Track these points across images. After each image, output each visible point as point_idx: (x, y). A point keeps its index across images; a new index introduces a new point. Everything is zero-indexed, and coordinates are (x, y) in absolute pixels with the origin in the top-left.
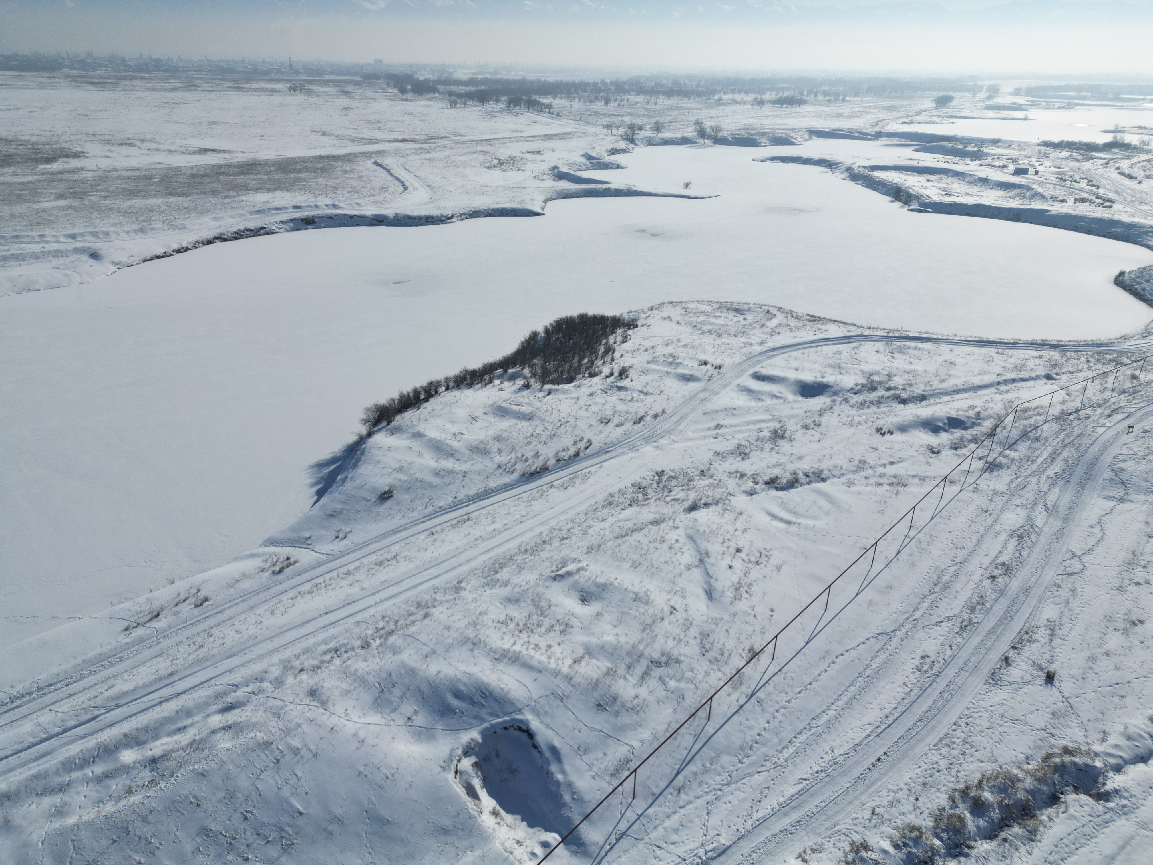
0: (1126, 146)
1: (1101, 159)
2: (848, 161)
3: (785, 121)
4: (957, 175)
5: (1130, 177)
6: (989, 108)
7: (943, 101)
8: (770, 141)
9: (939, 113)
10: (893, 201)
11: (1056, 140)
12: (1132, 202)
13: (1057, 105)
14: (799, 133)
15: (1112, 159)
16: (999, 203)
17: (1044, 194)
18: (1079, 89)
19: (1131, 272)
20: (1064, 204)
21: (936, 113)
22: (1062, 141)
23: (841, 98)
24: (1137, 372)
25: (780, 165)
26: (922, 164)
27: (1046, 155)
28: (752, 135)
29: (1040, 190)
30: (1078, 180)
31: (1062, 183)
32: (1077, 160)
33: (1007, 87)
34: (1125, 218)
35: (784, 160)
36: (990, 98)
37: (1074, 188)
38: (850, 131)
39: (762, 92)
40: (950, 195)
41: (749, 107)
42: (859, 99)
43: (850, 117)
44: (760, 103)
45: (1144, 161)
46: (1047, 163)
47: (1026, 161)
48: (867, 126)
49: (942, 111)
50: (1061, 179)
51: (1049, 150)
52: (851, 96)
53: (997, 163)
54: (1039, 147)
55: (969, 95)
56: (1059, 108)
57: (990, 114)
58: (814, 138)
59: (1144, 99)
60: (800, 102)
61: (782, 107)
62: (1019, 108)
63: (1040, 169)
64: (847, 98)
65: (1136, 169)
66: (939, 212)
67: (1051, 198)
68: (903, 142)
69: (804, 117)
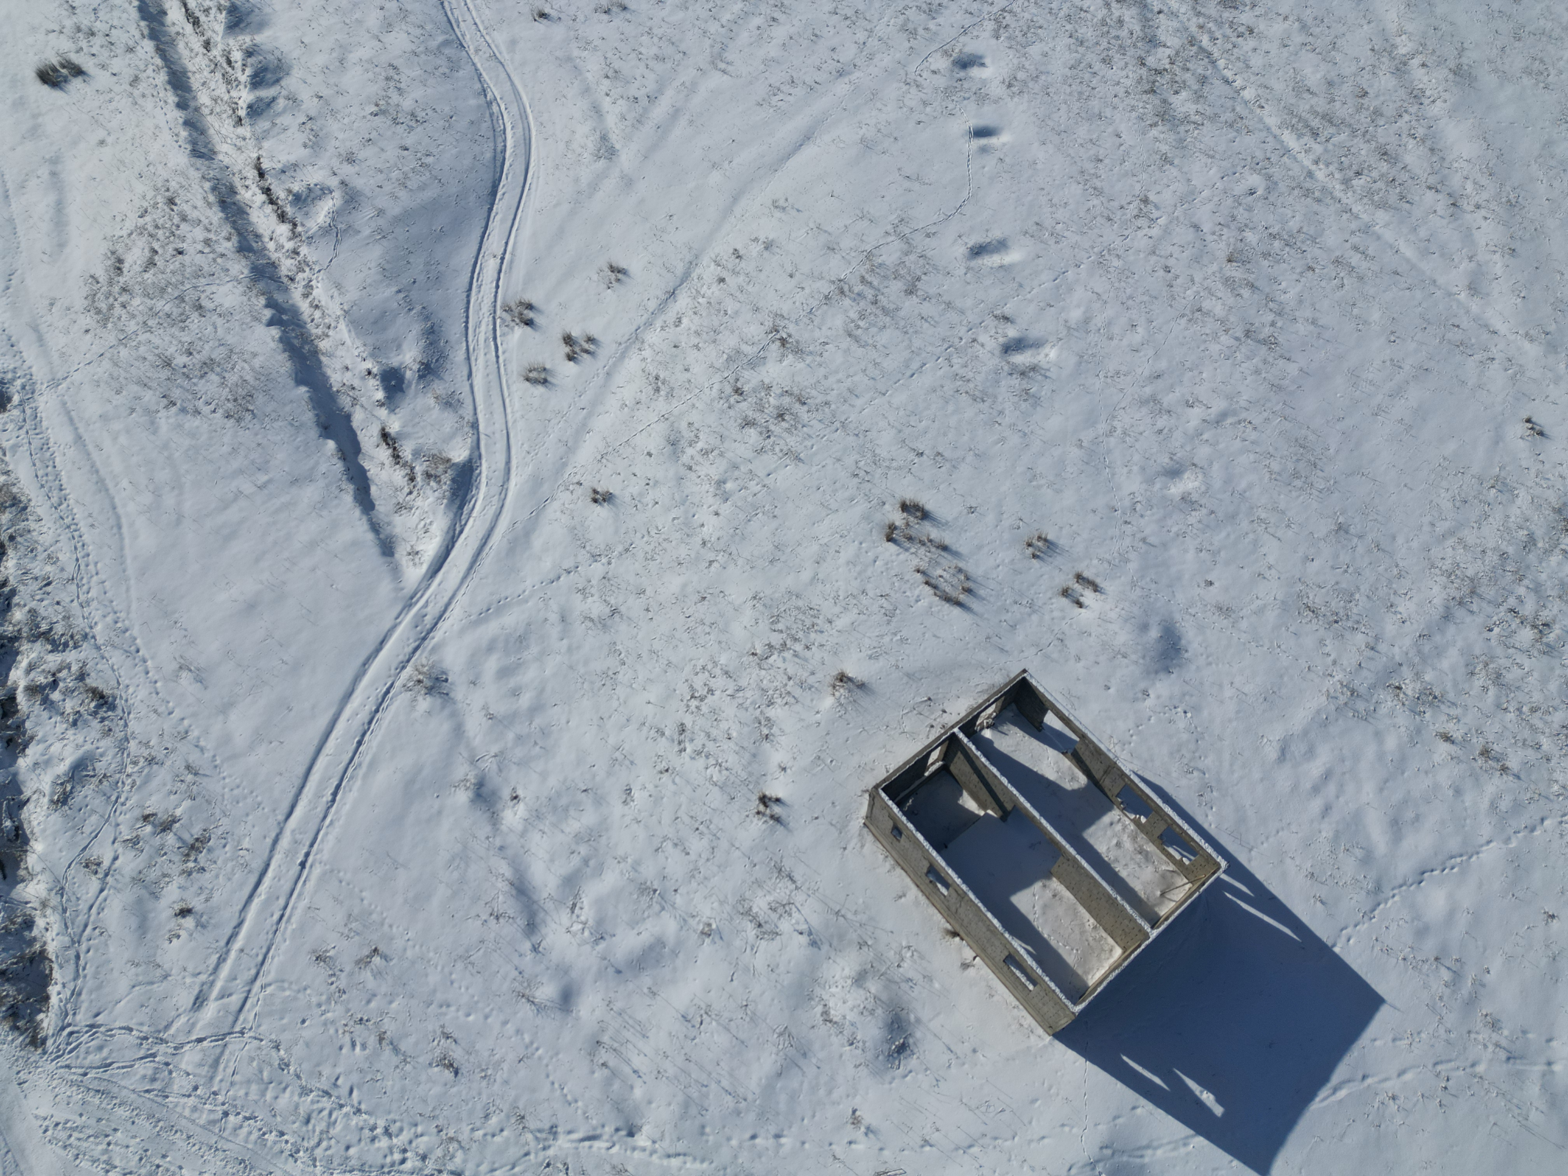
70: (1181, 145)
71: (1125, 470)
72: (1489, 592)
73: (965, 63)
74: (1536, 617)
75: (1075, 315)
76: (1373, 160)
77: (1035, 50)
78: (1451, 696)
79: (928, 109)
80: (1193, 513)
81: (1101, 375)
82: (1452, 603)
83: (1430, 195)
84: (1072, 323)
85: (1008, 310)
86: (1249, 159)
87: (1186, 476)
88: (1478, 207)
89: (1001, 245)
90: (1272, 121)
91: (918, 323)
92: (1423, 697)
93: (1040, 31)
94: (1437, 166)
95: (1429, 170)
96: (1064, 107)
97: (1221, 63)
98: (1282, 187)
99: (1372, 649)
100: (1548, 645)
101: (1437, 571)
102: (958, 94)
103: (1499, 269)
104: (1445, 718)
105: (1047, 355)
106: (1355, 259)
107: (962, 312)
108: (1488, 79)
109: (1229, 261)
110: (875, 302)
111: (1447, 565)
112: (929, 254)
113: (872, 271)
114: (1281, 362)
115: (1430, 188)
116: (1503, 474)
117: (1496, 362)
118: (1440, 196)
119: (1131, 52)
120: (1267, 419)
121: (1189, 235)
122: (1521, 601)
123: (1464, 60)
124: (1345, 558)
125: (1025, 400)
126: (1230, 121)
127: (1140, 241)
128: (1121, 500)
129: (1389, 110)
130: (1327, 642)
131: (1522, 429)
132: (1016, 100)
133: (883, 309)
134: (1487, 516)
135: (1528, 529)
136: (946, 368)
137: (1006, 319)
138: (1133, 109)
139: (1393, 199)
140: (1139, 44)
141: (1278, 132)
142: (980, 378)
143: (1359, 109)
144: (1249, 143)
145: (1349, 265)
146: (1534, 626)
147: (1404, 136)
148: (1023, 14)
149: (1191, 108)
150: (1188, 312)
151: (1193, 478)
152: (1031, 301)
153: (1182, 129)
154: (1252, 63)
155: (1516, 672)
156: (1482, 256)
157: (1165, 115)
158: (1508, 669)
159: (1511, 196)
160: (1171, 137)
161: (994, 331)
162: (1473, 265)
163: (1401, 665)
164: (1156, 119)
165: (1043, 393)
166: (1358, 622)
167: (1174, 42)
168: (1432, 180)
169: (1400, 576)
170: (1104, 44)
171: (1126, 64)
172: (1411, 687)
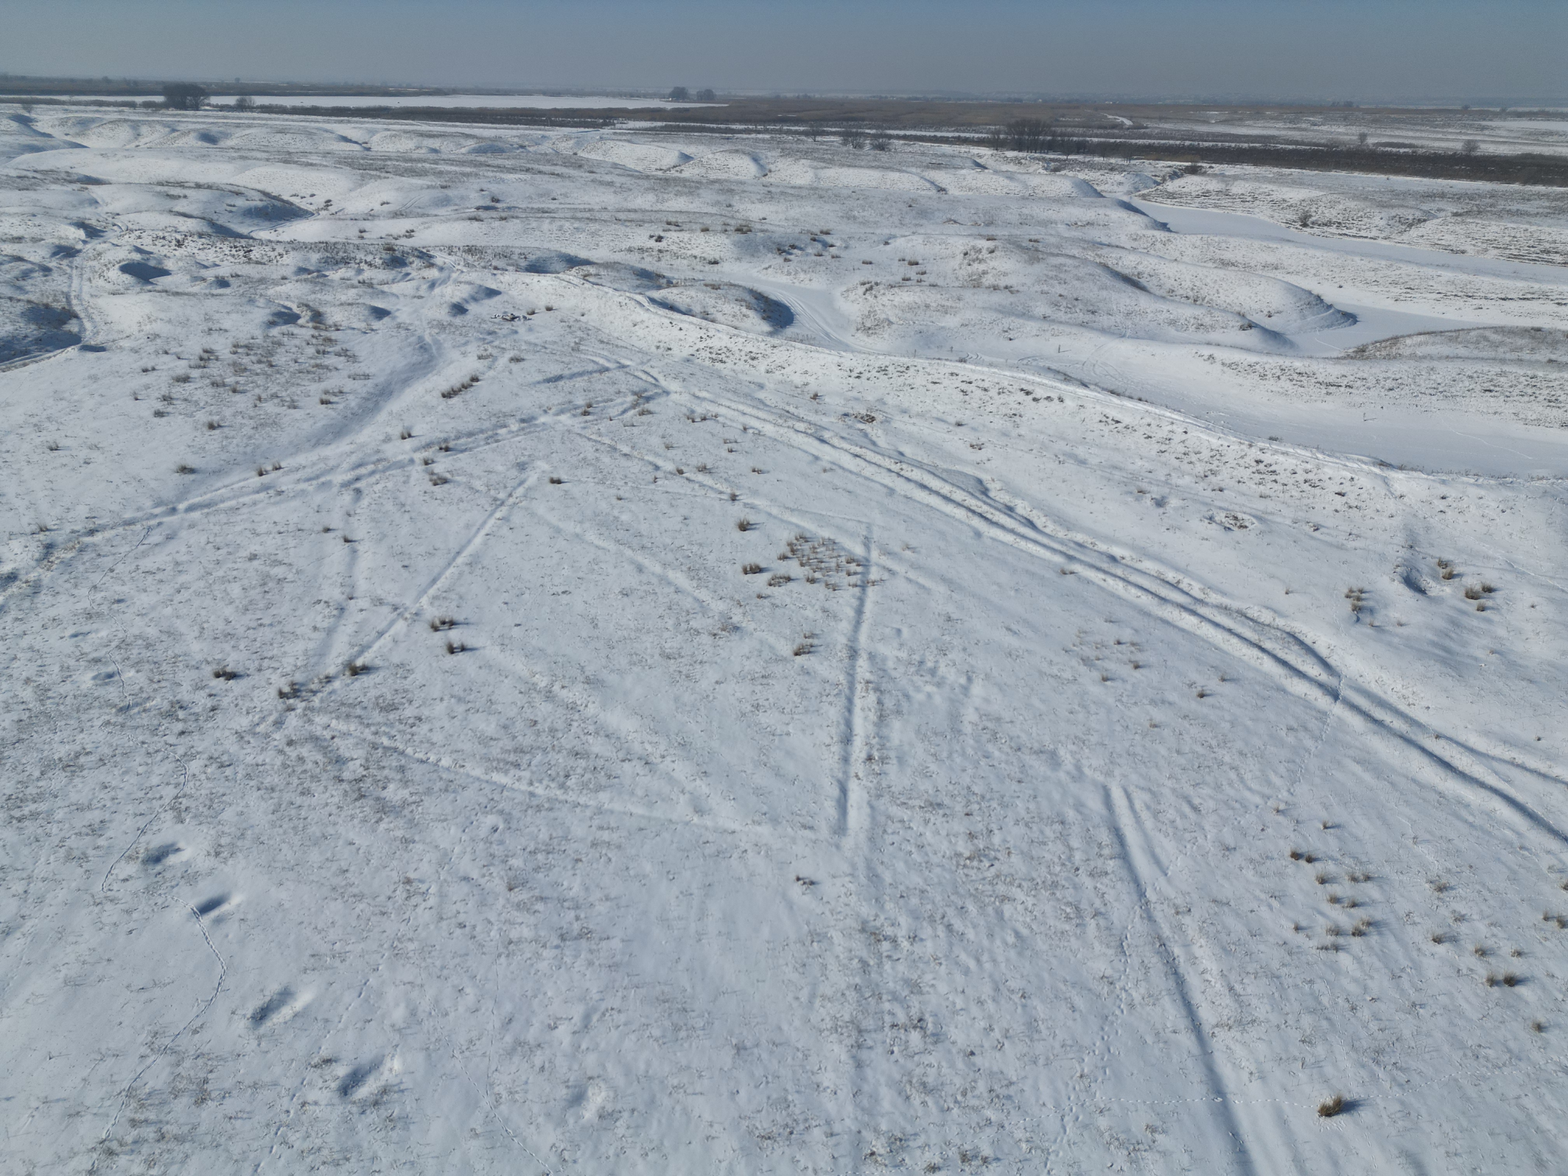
70: (412, 823)
71: (533, 1127)
72: (868, 1023)
73: (157, 857)
74: (911, 1019)
75: (399, 1014)
76: (571, 762)
77: (229, 815)
78: (909, 1129)
79: (135, 915)
80: (618, 1124)
81: (456, 1053)
82: (854, 1051)
83: (626, 765)
84: (400, 1024)
85: (325, 1053)
86: (477, 807)
87: (590, 1093)
88: (663, 757)
89: (285, 995)
90: (478, 772)
91: (228, 1126)
92: (894, 1147)
93: (224, 798)
94: (618, 745)
95: (614, 750)
96: (284, 846)
97: (409, 751)
98: (516, 813)
99: (832, 1135)
100: (933, 1035)
101: (826, 1033)
102: (164, 886)
103: (705, 790)
104: (918, 1152)
105: (391, 1070)
106: (606, 836)
107: (275, 1084)
108: (612, 679)
109: (511, 889)
110: (162, 1137)
111: (828, 1024)
112: (205, 1049)
113: (142, 1106)
114: (604, 944)
115: (623, 761)
116: (812, 927)
117: (749, 851)
118: (634, 763)
119: (325, 776)
120: (624, 997)
121: (465, 888)
122: (892, 1014)
123: (587, 673)
124: (759, 1072)
125: (392, 1129)
126: (443, 787)
127: (423, 915)
128: (546, 1160)
129: (560, 725)
130: (798, 1158)
131: (798, 888)
132: (230, 862)
133: (176, 1138)
134: (824, 966)
135: (856, 957)
136: (287, 1153)
137: (328, 1061)
138: (352, 817)
139: (603, 780)
140: (329, 768)
141: (487, 777)
142: (330, 1139)
143: (538, 734)
144: (470, 795)
145: (604, 842)
146: (915, 1027)
147: (582, 736)
148: (198, 793)
149: (404, 793)
150: (501, 950)
151: (597, 1091)
152: (346, 1028)
153: (406, 812)
154: (434, 740)
155: (932, 1072)
156: (689, 787)
157: (384, 809)
158: (925, 1074)
159: (679, 740)
160: (401, 822)
161: (321, 1081)
162: (687, 796)
163: (859, 1132)
164: (379, 815)
165: (408, 1109)
166: (806, 1120)
167: (359, 753)
168: (621, 755)
169: (806, 1057)
170: (295, 781)
171: (326, 787)
172: (879, 1145)
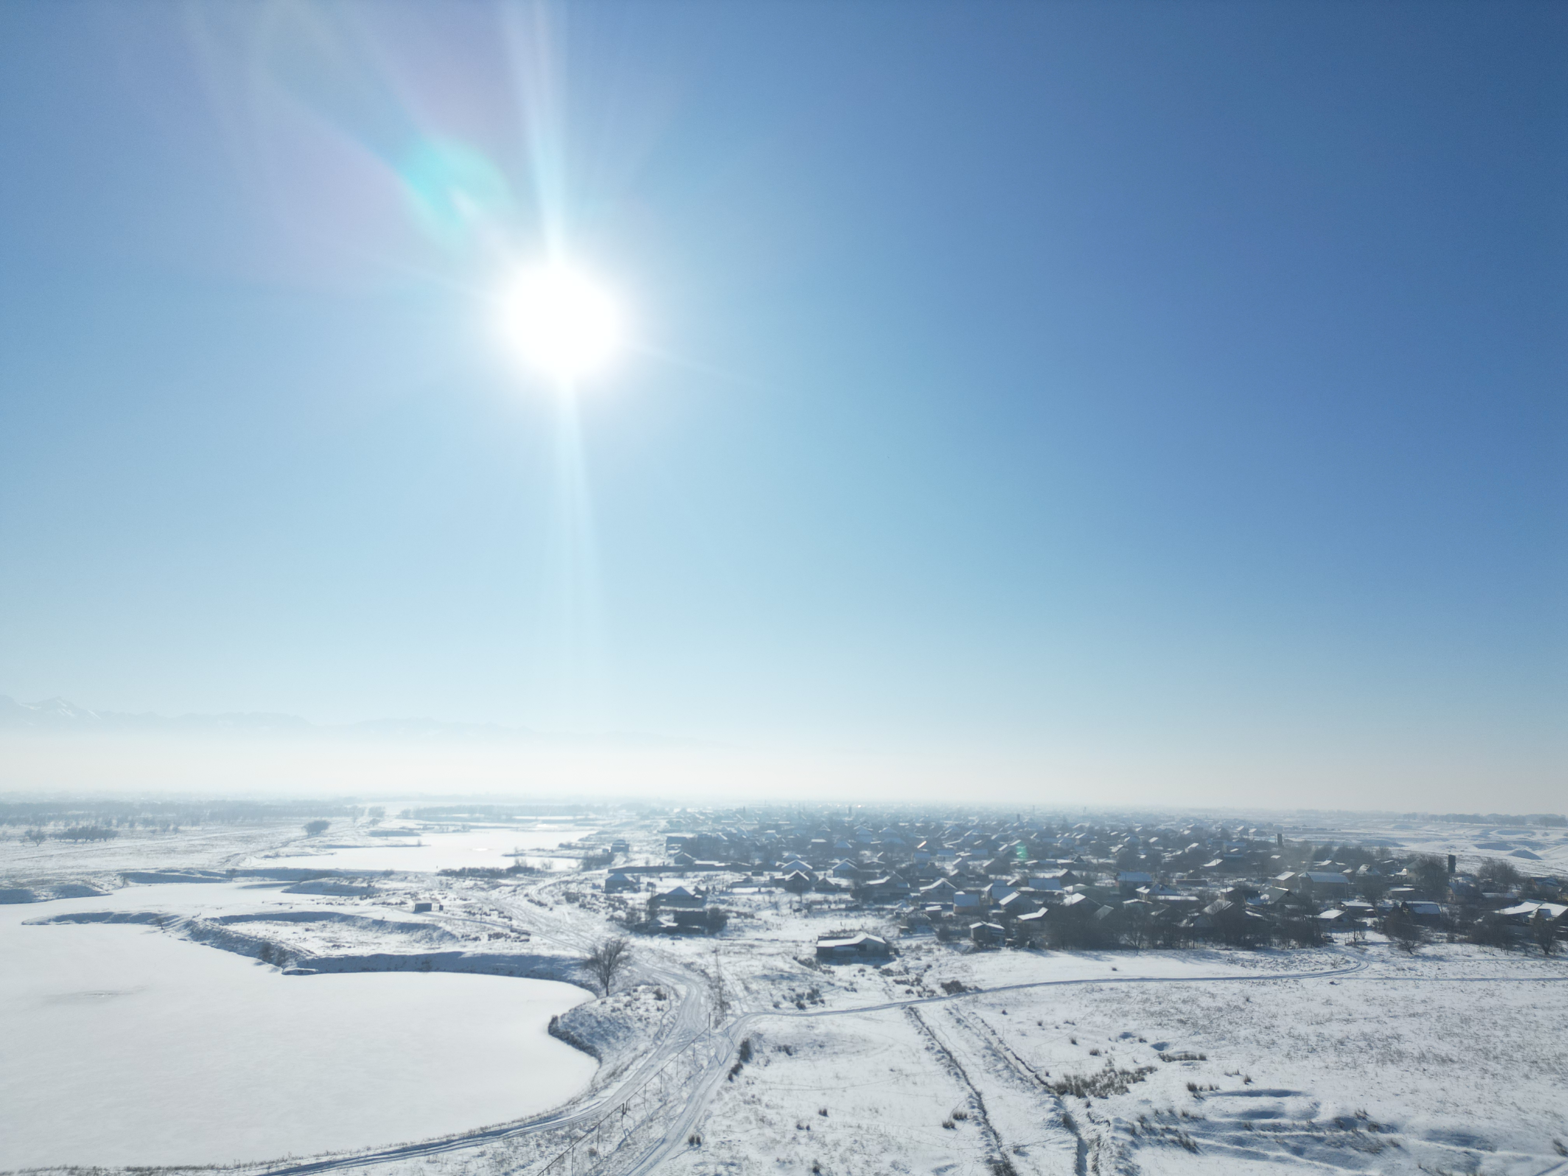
0: (529, 871)
1: (507, 886)
2: (187, 914)
3: (81, 862)
4: (345, 919)
5: (540, 904)
6: (374, 834)
7: (316, 828)
8: (55, 892)
9: (312, 843)
10: (260, 964)
11: (457, 867)
12: (547, 932)
13: (451, 828)
14: (106, 879)
15: (519, 886)
16: (403, 949)
17: (454, 932)
18: (472, 810)
19: (563, 1017)
20: (478, 942)
21: (308, 843)
22: (464, 869)
23: (171, 827)
24: (594, 1146)
25: (74, 927)
26: (296, 909)
27: (449, 887)
28: (22, 885)
29: (448, 928)
30: (488, 912)
31: (472, 917)
32: (483, 889)
33: (393, 810)
34: (546, 952)
35: (81, 918)
36: (374, 822)
37: (485, 922)
38: (188, 871)
39: (42, 821)
40: (339, 947)
41: (18, 844)
42: (200, 828)
43: (188, 852)
44: (39, 838)
45: (550, 885)
46: (451, 895)
47: (427, 895)
48: (214, 863)
49: (316, 841)
50: (470, 912)
51: (451, 880)
52: (187, 824)
53: (393, 900)
54: (440, 877)
55: (349, 819)
56: (454, 831)
57: (377, 841)
58: (131, 884)
59: (536, 820)
60: (107, 835)
61: (75, 843)
62: (410, 833)
63: (444, 903)
64: (181, 828)
65: (544, 895)
66: (327, 972)
67: (463, 937)
68: (268, 881)
69: (114, 854)
